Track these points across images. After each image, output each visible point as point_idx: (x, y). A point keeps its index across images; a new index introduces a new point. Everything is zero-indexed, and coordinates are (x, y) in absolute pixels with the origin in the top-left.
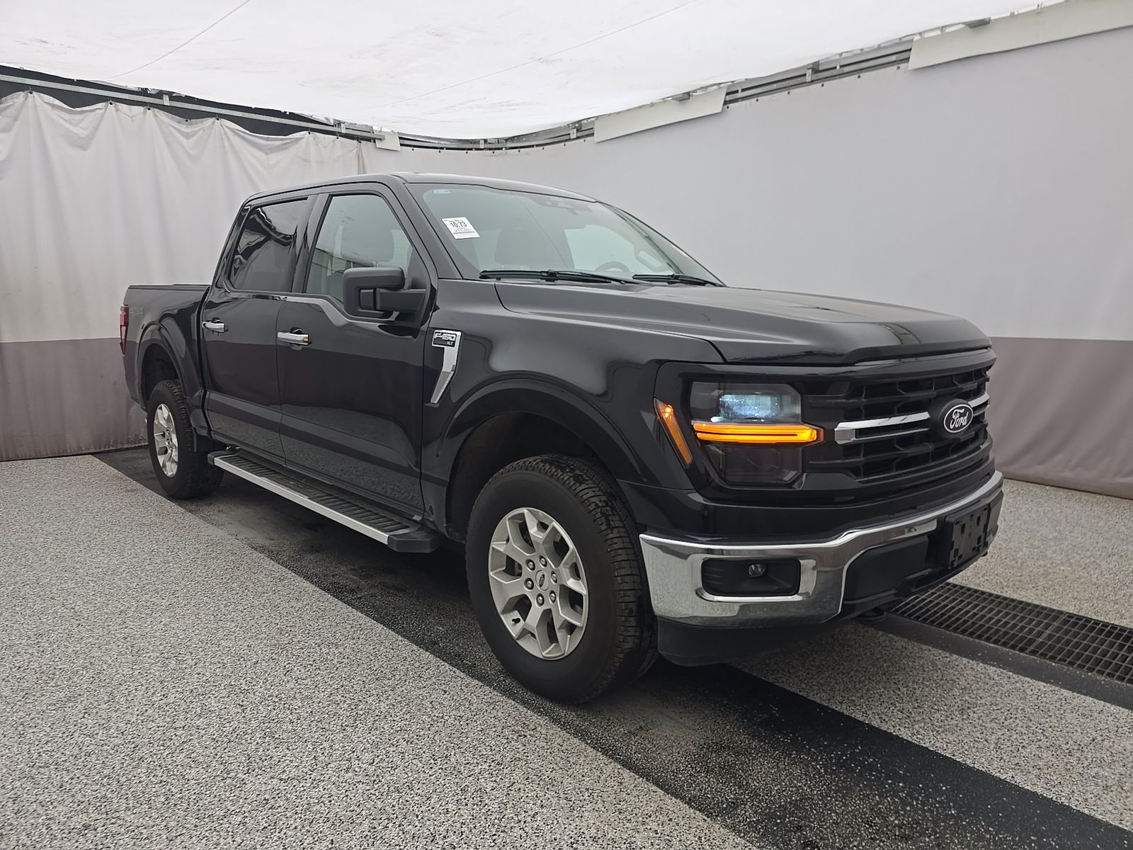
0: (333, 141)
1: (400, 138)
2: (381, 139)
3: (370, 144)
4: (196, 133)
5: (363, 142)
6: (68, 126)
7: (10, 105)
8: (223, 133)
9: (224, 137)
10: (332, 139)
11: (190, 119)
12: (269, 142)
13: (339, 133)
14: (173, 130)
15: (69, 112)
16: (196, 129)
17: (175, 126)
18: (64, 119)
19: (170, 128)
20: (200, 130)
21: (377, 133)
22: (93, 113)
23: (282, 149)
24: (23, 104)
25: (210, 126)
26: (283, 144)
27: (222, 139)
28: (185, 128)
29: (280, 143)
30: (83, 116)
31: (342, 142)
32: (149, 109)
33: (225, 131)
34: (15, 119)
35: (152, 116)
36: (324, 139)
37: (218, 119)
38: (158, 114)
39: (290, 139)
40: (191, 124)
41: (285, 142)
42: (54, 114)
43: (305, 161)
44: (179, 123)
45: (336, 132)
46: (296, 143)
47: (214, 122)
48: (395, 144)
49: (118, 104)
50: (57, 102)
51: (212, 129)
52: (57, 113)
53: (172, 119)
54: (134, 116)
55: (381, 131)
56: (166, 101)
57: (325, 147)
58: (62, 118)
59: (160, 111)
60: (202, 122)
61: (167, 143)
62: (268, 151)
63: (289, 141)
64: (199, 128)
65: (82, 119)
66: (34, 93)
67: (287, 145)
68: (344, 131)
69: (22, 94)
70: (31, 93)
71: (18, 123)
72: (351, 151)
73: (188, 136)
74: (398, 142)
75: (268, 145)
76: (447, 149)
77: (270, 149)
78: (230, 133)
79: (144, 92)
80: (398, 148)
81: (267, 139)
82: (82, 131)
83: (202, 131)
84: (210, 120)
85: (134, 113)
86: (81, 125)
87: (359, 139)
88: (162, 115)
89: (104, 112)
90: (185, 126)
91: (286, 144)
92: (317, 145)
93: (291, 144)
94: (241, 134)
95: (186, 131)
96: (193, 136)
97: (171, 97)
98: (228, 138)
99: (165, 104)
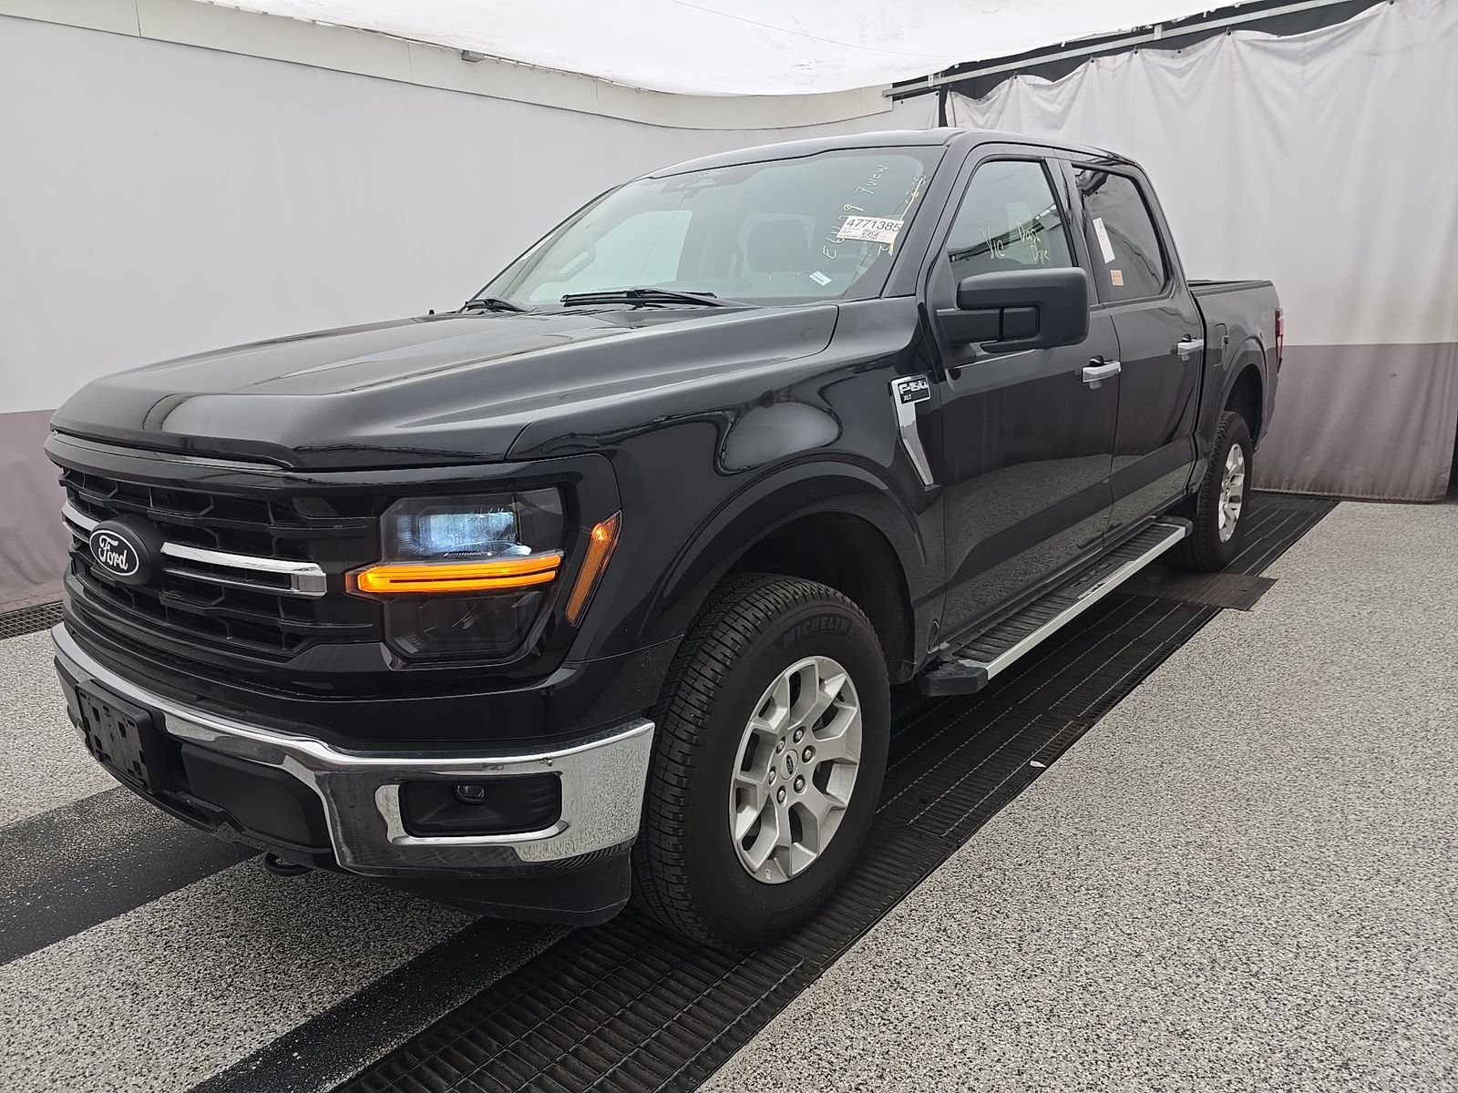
4: (1193, 64)
6: (1046, 105)
7: (997, 99)
8: (1234, 51)
9: (1235, 58)
11: (1185, 48)
12: (1308, 44)
14: (1161, 70)
15: (1048, 87)
16: (1194, 59)
17: (1165, 64)
18: (1045, 99)
19: (1158, 70)
20: (1199, 59)
22: (1071, 81)
23: (1333, 47)
24: (1008, 92)
25: (1214, 49)
26: (1334, 39)
27: (1231, 63)
28: (1177, 63)
29: (1329, 37)
30: (1063, 87)
32: (1136, 52)
33: (1237, 48)
34: (1001, 113)
35: (1139, 60)
37: (1229, 34)
38: (1146, 55)
39: (1346, 25)
40: (1189, 54)
41: (1341, 32)
42: (1036, 95)
43: (1375, 54)
44: (1173, 57)
46: (1362, 27)
47: (1221, 42)
49: (1101, 59)
50: (1039, 81)
51: (1219, 50)
52: (1039, 92)
53: (1163, 56)
54: (1116, 69)
56: (1158, 35)
58: (1043, 97)
59: (1150, 50)
60: (1204, 47)
61: (1154, 92)
62: (1303, 59)
63: (1344, 30)
64: (1199, 55)
65: (1060, 92)
66: (1019, 76)
67: (1344, 37)
69: (1007, 82)
70: (1016, 78)
71: (1002, 116)
73: (1180, 74)
75: (1305, 49)
77: (1311, 53)
78: (1244, 49)
79: (1142, 31)
81: (1305, 40)
82: (1058, 107)
83: (1201, 60)
84: (1217, 39)
85: (1117, 64)
86: (1058, 100)
88: (1152, 55)
89: (1084, 75)
90: (1180, 60)
91: (1339, 36)
92: (1405, 18)
93: (1352, 32)
94: (1263, 44)
95: (1178, 67)
96: (1189, 70)
97: (1167, 25)
98: (1241, 57)
99: (1156, 39)
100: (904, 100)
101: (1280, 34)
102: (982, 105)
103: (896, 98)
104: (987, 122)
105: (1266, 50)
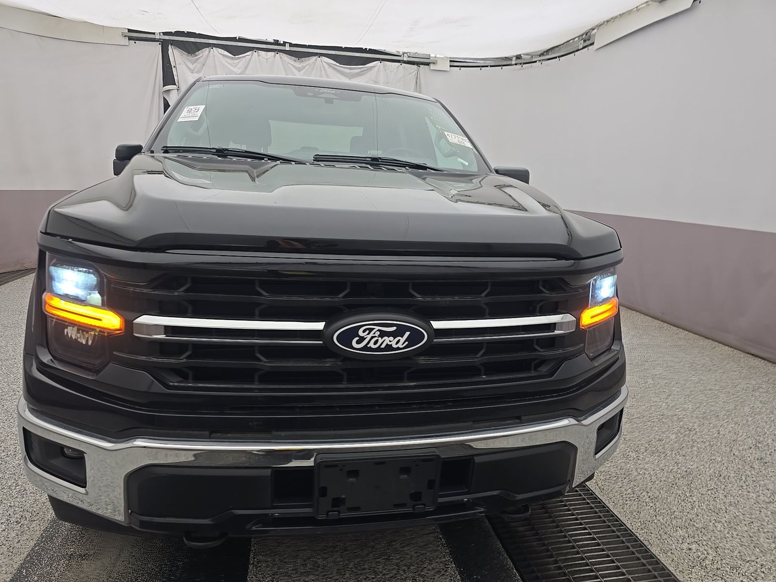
0: (398, 67)
1: (451, 61)
2: (434, 63)
3: (426, 67)
4: (305, 67)
5: (422, 66)
6: (229, 66)
7: (201, 57)
8: (322, 66)
9: (322, 69)
10: (397, 66)
11: (301, 58)
12: (351, 71)
13: (402, 60)
14: (291, 66)
15: (232, 58)
16: (305, 65)
17: (292, 64)
18: (229, 64)
19: (289, 65)
21: (433, 59)
22: (245, 58)
23: (360, 75)
24: (208, 56)
25: (313, 62)
26: (361, 72)
27: (321, 71)
28: (298, 64)
29: (359, 70)
30: (239, 60)
31: (404, 67)
32: (277, 53)
33: (323, 65)
34: (204, 65)
35: (279, 58)
36: (391, 66)
37: (319, 57)
38: (282, 56)
39: (366, 67)
40: (302, 62)
41: (362, 70)
42: (224, 61)
43: (376, 82)
44: (295, 61)
45: (400, 60)
46: (371, 70)
47: (316, 60)
48: (446, 66)
49: (260, 51)
50: (226, 53)
51: (315, 63)
52: (226, 59)
53: (291, 59)
54: (268, 59)
55: (436, 57)
56: (287, 48)
57: (391, 72)
58: (227, 62)
59: (284, 54)
60: (309, 60)
62: (351, 77)
63: (365, 69)
64: (306, 64)
65: (239, 63)
66: (214, 48)
67: (364, 72)
68: (406, 59)
69: (207, 49)
70: (212, 48)
71: (205, 67)
72: (411, 73)
73: (299, 70)
74: (448, 64)
75: (350, 73)
76: (491, 66)
77: (352, 75)
78: (326, 66)
79: (276, 43)
80: (448, 68)
81: (351, 69)
82: (238, 70)
83: (308, 66)
84: (314, 58)
85: (268, 57)
86: (238, 66)
87: (418, 64)
88: (285, 57)
89: (251, 58)
90: (298, 63)
92: (386, 70)
93: (366, 71)
94: (334, 66)
95: (298, 66)
96: (303, 69)
97: (291, 45)
98: (325, 69)
99: (287, 49)
100: (136, 41)
101: (340, 64)
102: (190, 58)
103: (130, 39)
104: (195, 68)
105: (335, 69)
